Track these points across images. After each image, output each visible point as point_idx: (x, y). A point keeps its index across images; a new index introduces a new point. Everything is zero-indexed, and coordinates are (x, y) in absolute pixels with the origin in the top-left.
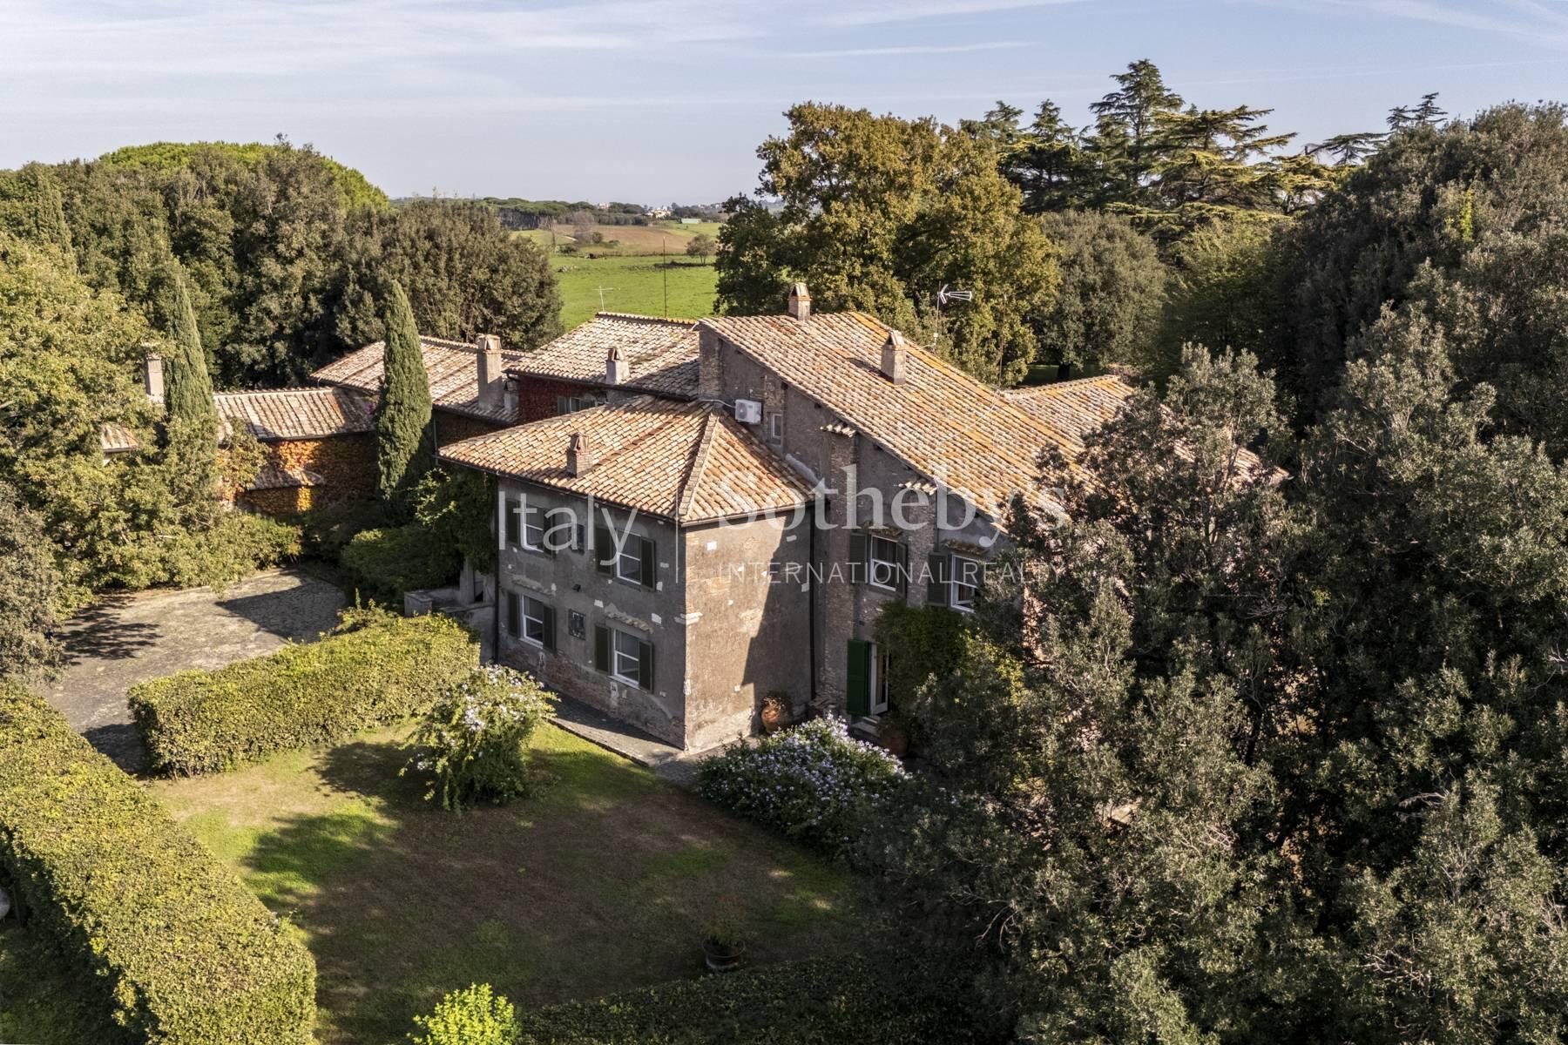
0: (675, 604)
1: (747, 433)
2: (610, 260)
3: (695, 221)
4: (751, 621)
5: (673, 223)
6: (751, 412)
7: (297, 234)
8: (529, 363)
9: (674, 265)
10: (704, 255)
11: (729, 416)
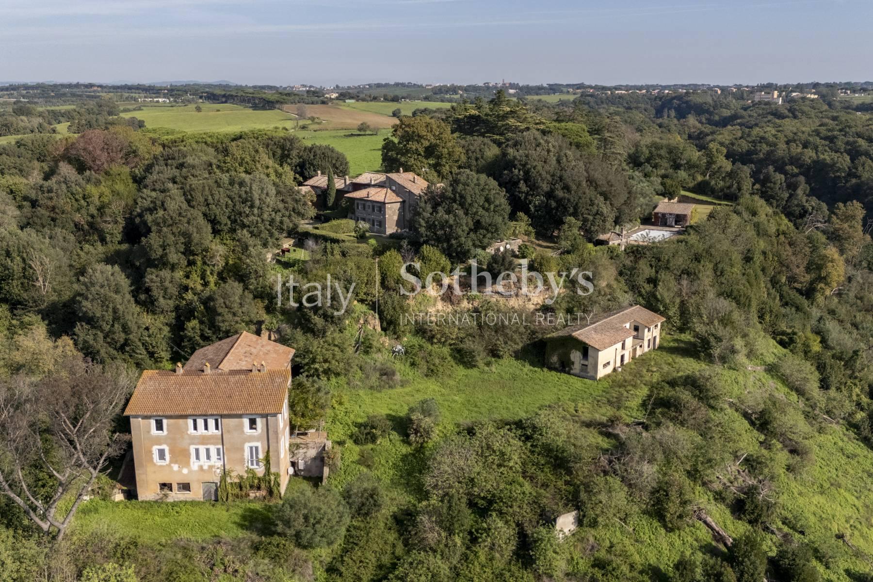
0: (384, 215)
1: (393, 191)
2: (323, 132)
3: (353, 101)
4: (396, 218)
5: (341, 102)
6: (394, 188)
7: (294, 153)
8: (354, 181)
9: (352, 135)
10: (365, 131)
11: (391, 189)
